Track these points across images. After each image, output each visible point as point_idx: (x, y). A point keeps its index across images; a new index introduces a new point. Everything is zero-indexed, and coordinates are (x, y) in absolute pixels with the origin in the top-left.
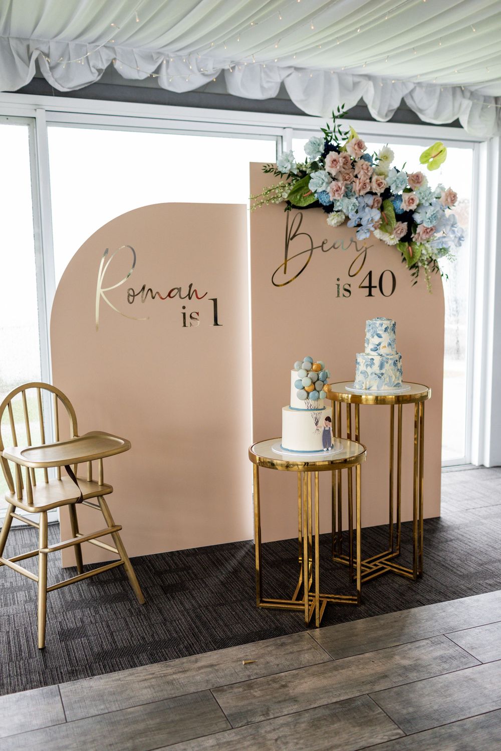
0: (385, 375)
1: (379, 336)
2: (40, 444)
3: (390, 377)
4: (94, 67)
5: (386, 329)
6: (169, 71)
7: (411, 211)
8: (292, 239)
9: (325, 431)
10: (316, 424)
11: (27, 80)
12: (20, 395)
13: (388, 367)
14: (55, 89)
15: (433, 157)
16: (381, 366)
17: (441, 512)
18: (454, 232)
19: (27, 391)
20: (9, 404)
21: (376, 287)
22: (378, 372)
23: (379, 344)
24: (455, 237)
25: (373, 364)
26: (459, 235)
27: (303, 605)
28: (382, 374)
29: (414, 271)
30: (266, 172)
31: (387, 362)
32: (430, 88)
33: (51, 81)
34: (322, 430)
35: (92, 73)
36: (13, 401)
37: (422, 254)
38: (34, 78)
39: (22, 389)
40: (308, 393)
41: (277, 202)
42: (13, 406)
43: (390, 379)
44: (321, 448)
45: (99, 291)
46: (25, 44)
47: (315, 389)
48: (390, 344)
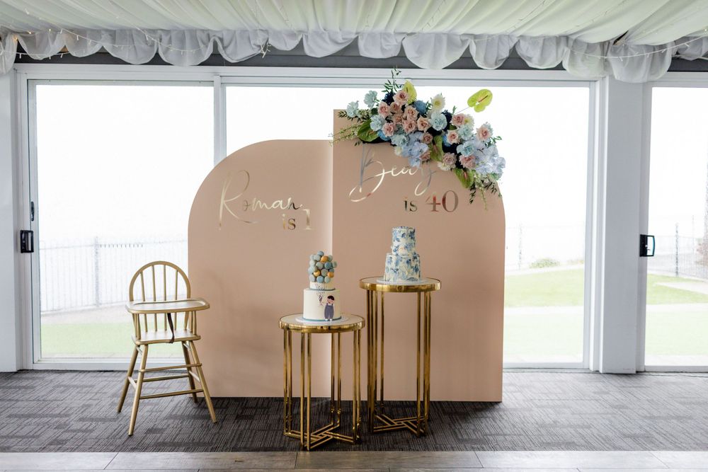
0: (399, 271)
1: (398, 240)
2: (163, 300)
3: (404, 272)
4: (255, 44)
5: (403, 235)
6: (309, 43)
7: (454, 144)
8: (367, 165)
9: (327, 306)
10: (321, 300)
11: (206, 57)
12: (150, 268)
13: (402, 265)
14: (226, 61)
15: (480, 101)
16: (397, 264)
17: (503, 398)
18: (494, 161)
19: (155, 266)
20: (142, 273)
21: (439, 204)
22: (394, 268)
23: (398, 246)
24: (494, 164)
25: (391, 261)
26: (499, 162)
27: (300, 434)
28: (397, 270)
29: (473, 191)
30: (341, 116)
31: (401, 261)
32: (534, 40)
33: (225, 56)
34: (325, 305)
35: (253, 49)
36: (144, 272)
37: (475, 178)
38: (212, 55)
39: (152, 264)
40: (316, 277)
41: (352, 139)
42: (144, 276)
43: (403, 275)
44: (324, 318)
45: (223, 202)
46: (206, 33)
47: (320, 275)
48: (406, 247)
